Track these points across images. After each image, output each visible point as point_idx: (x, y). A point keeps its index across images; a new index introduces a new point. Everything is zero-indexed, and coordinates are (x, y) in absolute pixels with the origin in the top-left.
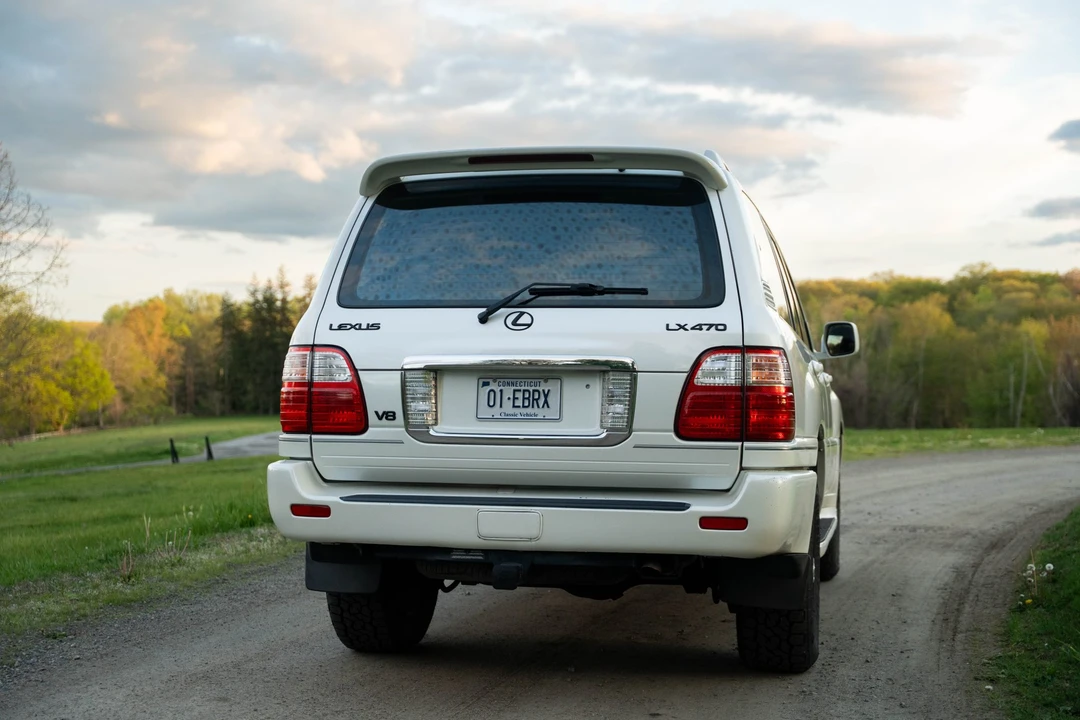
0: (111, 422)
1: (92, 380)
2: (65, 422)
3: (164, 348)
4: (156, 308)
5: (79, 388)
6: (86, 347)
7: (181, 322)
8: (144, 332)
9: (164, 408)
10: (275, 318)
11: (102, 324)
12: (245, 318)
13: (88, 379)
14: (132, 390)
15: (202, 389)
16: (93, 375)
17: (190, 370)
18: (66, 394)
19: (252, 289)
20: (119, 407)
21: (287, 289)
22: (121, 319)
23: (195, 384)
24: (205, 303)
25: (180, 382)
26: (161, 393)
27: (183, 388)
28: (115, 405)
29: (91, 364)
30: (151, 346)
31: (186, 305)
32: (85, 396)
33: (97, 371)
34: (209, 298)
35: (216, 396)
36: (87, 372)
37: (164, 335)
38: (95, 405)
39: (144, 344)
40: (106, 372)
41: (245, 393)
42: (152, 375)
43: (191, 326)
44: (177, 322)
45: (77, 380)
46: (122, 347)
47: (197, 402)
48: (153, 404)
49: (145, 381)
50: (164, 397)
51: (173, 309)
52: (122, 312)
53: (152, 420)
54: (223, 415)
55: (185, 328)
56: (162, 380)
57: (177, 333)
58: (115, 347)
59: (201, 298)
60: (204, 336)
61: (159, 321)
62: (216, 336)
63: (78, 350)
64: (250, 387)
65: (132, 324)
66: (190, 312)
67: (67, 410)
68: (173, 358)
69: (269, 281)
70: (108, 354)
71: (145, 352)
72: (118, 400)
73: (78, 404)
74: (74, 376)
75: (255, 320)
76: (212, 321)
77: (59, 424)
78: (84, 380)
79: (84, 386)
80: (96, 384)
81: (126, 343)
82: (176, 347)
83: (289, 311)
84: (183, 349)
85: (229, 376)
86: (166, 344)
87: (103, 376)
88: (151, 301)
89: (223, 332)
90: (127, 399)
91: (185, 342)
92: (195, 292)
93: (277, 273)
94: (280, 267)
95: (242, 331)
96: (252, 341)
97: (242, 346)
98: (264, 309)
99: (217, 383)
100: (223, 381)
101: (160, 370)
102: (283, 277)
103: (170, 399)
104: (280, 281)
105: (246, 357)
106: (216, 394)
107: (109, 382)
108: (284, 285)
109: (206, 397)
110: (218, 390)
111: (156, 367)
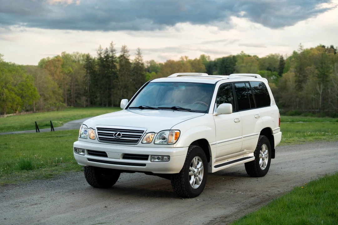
0: (39, 109)
1: (30, 91)
2: (19, 109)
3: (62, 78)
4: (58, 60)
5: (24, 95)
6: (28, 77)
7: (69, 67)
8: (53, 71)
9: (61, 103)
10: (109, 65)
12: (96, 65)
13: (28, 91)
14: (48, 96)
15: (78, 96)
16: (30, 89)
17: (73, 87)
18: (19, 97)
19: (99, 52)
20: (42, 103)
21: (114, 52)
23: (75, 93)
25: (70, 92)
26: (60, 97)
27: (70, 95)
28: (40, 102)
29: (29, 85)
30: (56, 76)
32: (27, 98)
33: (32, 87)
35: (84, 98)
36: (28, 88)
37: (61, 72)
39: (53, 76)
40: (36, 88)
41: (96, 97)
42: (56, 89)
43: (73, 68)
44: (67, 66)
45: (24, 92)
46: (43, 77)
47: (76, 101)
48: (57, 102)
49: (53, 92)
50: (62, 99)
51: (66, 61)
53: (56, 109)
54: (87, 106)
55: (71, 69)
56: (61, 92)
57: (67, 71)
58: (40, 77)
59: (80, 56)
60: (79, 73)
61: (60, 66)
62: (84, 72)
63: (24, 78)
64: (98, 95)
65: (49, 68)
67: (19, 104)
68: (66, 82)
69: (107, 49)
70: (37, 80)
71: (53, 79)
72: (42, 100)
73: (24, 102)
74: (22, 90)
75: (100, 66)
76: (82, 66)
77: (16, 110)
78: (26, 91)
79: (26, 94)
80: (32, 93)
81: (45, 75)
82: (67, 77)
83: (115, 61)
84: (70, 78)
85: (90, 90)
86: (63, 76)
87: (34, 90)
88: (56, 57)
89: (87, 71)
90: (45, 100)
91: (71, 75)
93: (110, 45)
94: (111, 42)
95: (95, 70)
96: (99, 75)
97: (95, 77)
98: (104, 61)
99: (85, 93)
100: (87, 92)
101: (60, 87)
102: (112, 47)
103: (65, 100)
104: (111, 49)
105: (97, 82)
106: (84, 97)
107: (37, 93)
108: (113, 51)
109: (80, 99)
110: (85, 96)
111: (58, 86)
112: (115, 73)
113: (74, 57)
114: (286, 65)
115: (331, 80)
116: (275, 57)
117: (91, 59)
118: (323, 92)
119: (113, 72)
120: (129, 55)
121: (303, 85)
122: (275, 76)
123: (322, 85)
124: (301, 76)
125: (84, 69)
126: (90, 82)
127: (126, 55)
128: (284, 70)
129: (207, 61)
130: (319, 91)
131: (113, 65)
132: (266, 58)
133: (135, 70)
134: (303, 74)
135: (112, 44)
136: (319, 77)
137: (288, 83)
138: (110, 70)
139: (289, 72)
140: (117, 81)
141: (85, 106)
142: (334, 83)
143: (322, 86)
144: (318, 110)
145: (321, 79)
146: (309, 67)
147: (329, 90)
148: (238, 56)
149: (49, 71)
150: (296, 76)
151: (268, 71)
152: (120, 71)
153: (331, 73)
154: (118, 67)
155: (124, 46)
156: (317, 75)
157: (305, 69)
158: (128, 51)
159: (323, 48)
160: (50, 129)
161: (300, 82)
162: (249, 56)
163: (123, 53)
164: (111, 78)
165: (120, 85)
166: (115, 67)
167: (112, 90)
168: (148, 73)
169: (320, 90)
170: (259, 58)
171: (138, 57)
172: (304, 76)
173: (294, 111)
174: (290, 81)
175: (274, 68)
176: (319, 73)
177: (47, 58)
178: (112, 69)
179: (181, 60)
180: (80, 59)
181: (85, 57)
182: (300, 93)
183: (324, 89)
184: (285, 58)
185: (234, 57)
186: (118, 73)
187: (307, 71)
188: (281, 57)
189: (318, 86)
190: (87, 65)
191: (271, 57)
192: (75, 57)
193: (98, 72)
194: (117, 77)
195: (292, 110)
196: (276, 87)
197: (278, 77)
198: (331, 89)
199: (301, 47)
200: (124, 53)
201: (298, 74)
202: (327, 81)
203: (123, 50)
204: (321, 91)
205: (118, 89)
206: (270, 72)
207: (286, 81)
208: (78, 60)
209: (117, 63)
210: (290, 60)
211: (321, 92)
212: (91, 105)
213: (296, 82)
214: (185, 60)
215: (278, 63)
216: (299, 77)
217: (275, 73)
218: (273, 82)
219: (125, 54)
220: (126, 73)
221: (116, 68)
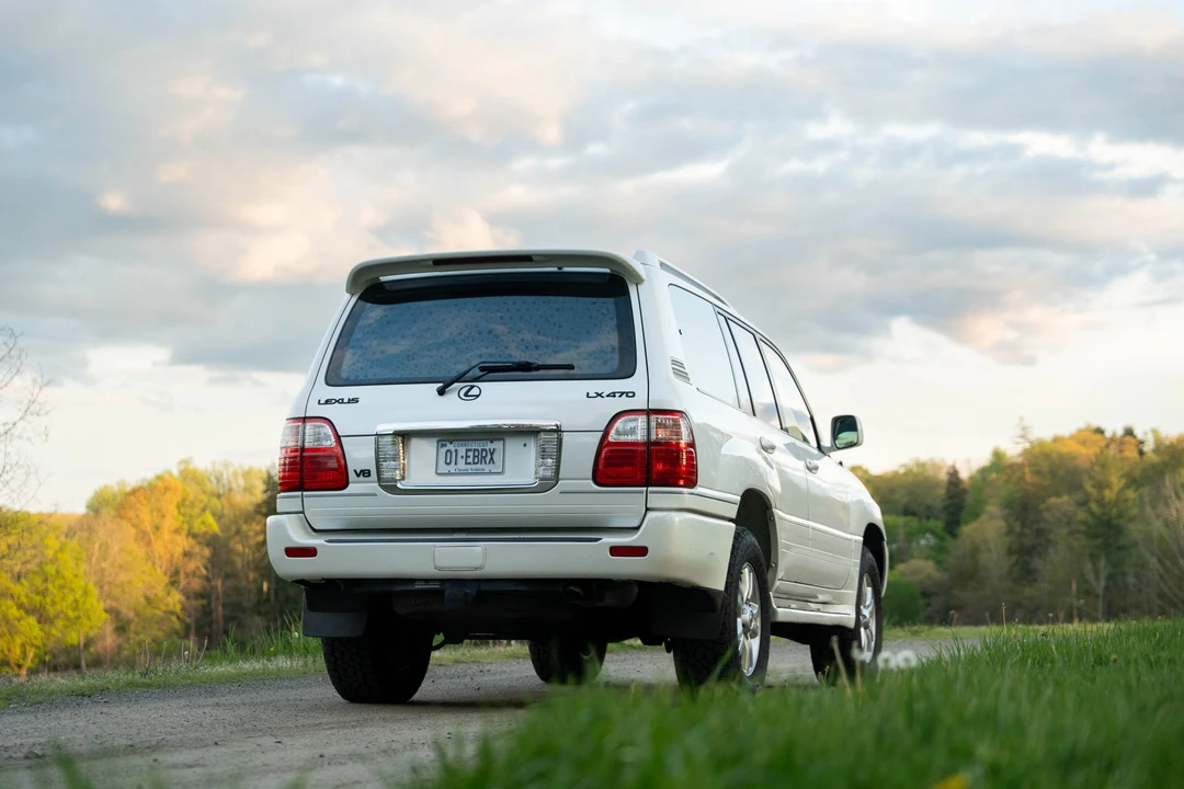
0: (97, 663)
1: (71, 598)
2: (28, 663)
3: (178, 551)
4: (167, 489)
5: (51, 612)
6: (62, 549)
7: (204, 510)
8: (148, 527)
9: (178, 641)
11: (85, 516)
13: (63, 599)
14: (131, 615)
15: (236, 613)
16: (72, 590)
17: (219, 583)
18: (32, 620)
20: (110, 640)
22: (113, 506)
23: (224, 606)
24: (241, 482)
25: (204, 602)
26: (174, 618)
27: (206, 612)
28: (103, 637)
29: (68, 574)
30: (158, 547)
31: (212, 486)
32: (60, 623)
33: (78, 584)
34: (247, 474)
36: (62, 587)
37: (177, 531)
38: (74, 637)
39: (149, 544)
40: (91, 586)
42: (160, 591)
43: (219, 517)
44: (197, 511)
45: (48, 600)
46: (115, 548)
48: (160, 634)
49: (149, 601)
50: (177, 625)
51: (192, 491)
52: (115, 497)
55: (210, 519)
56: (175, 600)
57: (198, 527)
58: (105, 547)
59: (235, 475)
60: (238, 532)
61: (172, 510)
62: (257, 529)
63: (50, 553)
65: (132, 514)
66: (219, 496)
67: (32, 645)
68: (192, 566)
70: (94, 560)
71: (150, 557)
72: (109, 629)
73: (48, 635)
74: (43, 593)
76: (251, 508)
77: (19, 666)
78: (57, 599)
79: (58, 607)
80: (76, 605)
81: (120, 541)
82: (197, 549)
84: (207, 552)
85: (276, 594)
86: (183, 543)
87: (86, 593)
88: (159, 478)
90: (122, 628)
91: (212, 542)
92: (226, 465)
99: (259, 603)
100: (268, 600)
101: (173, 583)
103: (187, 628)
107: (95, 602)
110: (259, 613)
111: (166, 580)
113: (213, 479)
114: (969, 499)
115: (1135, 544)
116: (930, 471)
118: (1107, 588)
121: (1037, 562)
122: (934, 533)
123: (1102, 563)
124: (1027, 531)
125: (260, 517)
128: (964, 515)
130: (1094, 583)
132: (896, 473)
134: (1035, 526)
136: (1091, 536)
137: (984, 558)
139: (984, 517)
142: (1147, 555)
143: (1105, 567)
145: (1099, 541)
146: (1053, 500)
147: (1131, 580)
149: (134, 526)
150: (1010, 532)
151: (909, 518)
153: (1132, 520)
156: (1083, 528)
157: (1042, 506)
159: (1099, 437)
161: (1026, 554)
169: (1097, 580)
170: (870, 476)
172: (1040, 533)
174: (989, 550)
175: (929, 508)
176: (1091, 521)
177: (118, 484)
180: (234, 485)
182: (1028, 591)
183: (1110, 577)
184: (965, 475)
187: (1047, 515)
188: (951, 471)
189: (1089, 567)
190: (268, 502)
191: (915, 469)
192: (218, 480)
196: (937, 575)
197: (942, 539)
198: (1137, 576)
199: (1024, 429)
201: (1017, 527)
202: (1120, 548)
204: (1103, 583)
206: (914, 522)
207: (975, 551)
208: (226, 488)
210: (984, 479)
211: (1100, 587)
213: (1010, 552)
215: (942, 491)
216: (1021, 534)
217: (933, 523)
218: (928, 558)
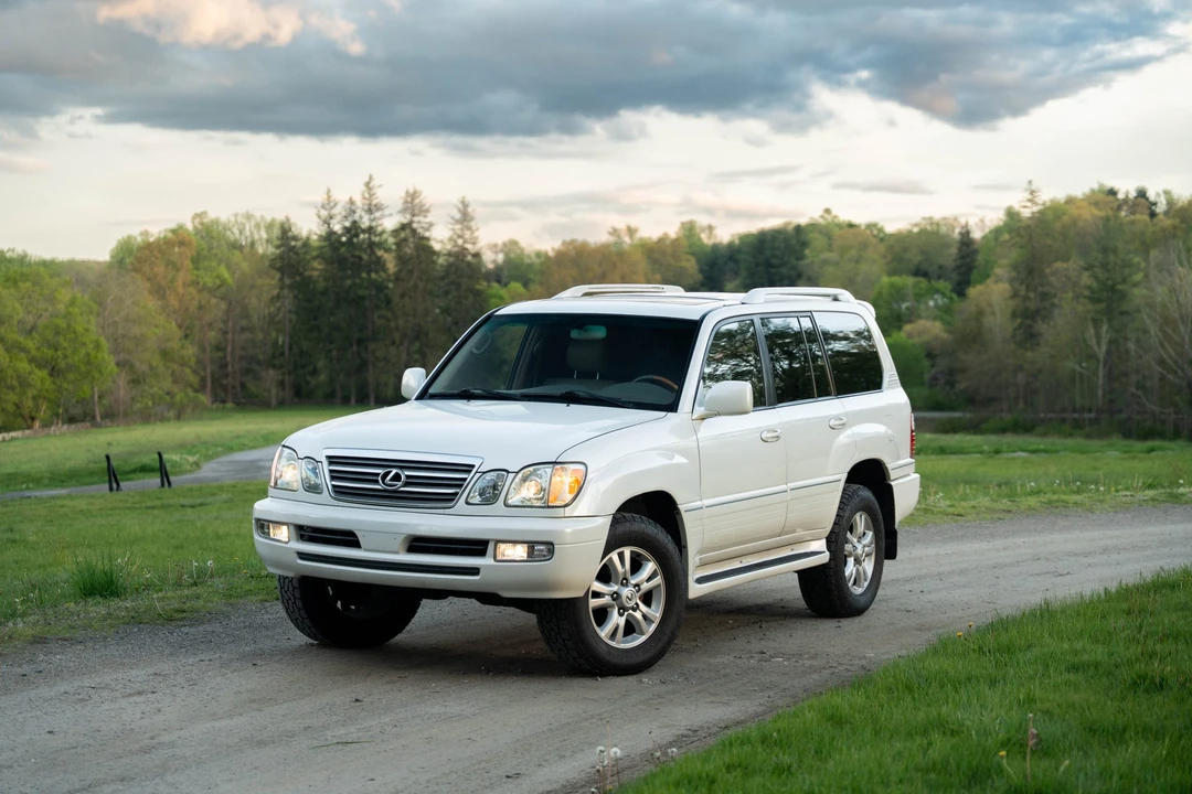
0: (112, 414)
1: (83, 352)
2: (41, 415)
3: (192, 304)
4: (181, 243)
5: (63, 365)
6: (74, 302)
7: (219, 264)
8: (163, 280)
9: (192, 394)
10: (360, 258)
11: (110, 264)
12: (315, 258)
13: (75, 352)
14: (145, 368)
15: (251, 368)
16: (84, 345)
17: (233, 336)
18: (44, 373)
19: (324, 213)
20: (124, 392)
21: (378, 214)
22: (136, 257)
23: (241, 358)
25: (220, 354)
26: (188, 370)
27: (222, 364)
28: (117, 390)
29: (80, 329)
30: (173, 299)
32: (72, 377)
33: (90, 339)
35: (270, 376)
37: (193, 285)
38: (89, 391)
39: (164, 297)
40: (103, 340)
41: (315, 372)
42: (175, 344)
43: (235, 271)
44: (213, 264)
45: (60, 354)
46: (128, 301)
47: (243, 386)
48: (176, 388)
49: (164, 353)
50: (193, 378)
51: (208, 245)
52: (138, 247)
53: (172, 414)
54: (282, 405)
55: (225, 273)
56: (190, 352)
57: (213, 281)
58: (118, 301)
59: (257, 226)
60: (253, 286)
61: (187, 264)
62: (271, 283)
63: (61, 307)
64: (321, 364)
65: (147, 268)
67: (45, 398)
68: (208, 318)
69: (352, 202)
70: (107, 313)
71: (164, 309)
72: (123, 382)
73: (60, 389)
74: (56, 347)
75: (328, 261)
76: (267, 261)
77: (33, 419)
78: (69, 352)
79: (70, 361)
80: (88, 359)
82: (212, 302)
83: (380, 245)
84: (223, 306)
85: (291, 346)
86: (198, 297)
87: (98, 346)
88: (173, 232)
89: (281, 279)
90: (136, 381)
91: (227, 295)
92: (249, 217)
93: (365, 189)
94: (367, 180)
95: (310, 278)
96: (325, 292)
97: (309, 301)
98: (343, 244)
99: (273, 356)
100: (282, 354)
101: (186, 336)
102: (371, 195)
103: (203, 380)
104: (367, 202)
105: (316, 318)
106: (271, 372)
107: (106, 356)
108: (373, 208)
109: (257, 378)
110: (274, 367)
111: (179, 334)
112: (380, 288)
113: (236, 231)
114: (980, 258)
115: (1138, 310)
116: (943, 230)
117: (295, 238)
118: (1108, 352)
119: (373, 283)
120: (431, 225)
121: (1041, 326)
122: (943, 295)
123: (1105, 328)
124: (1032, 295)
125: (273, 272)
126: (293, 317)
127: (419, 222)
128: (974, 275)
129: (703, 245)
130: (1096, 348)
131: (374, 258)
132: (910, 232)
133: (452, 277)
134: (1040, 289)
135: (371, 185)
136: (1094, 300)
137: (988, 321)
138: (364, 275)
139: (990, 281)
140: (389, 314)
141: (274, 401)
142: (1148, 322)
143: (1107, 331)
144: (1093, 415)
145: (1102, 306)
146: (1059, 265)
147: (1132, 346)
148: (813, 226)
149: (149, 279)
150: (1015, 295)
151: (920, 279)
152: (397, 278)
153: (1136, 285)
154: (391, 266)
155: (411, 191)
156: (1087, 293)
157: (1048, 270)
158: (428, 211)
159: (1111, 198)
160: (156, 480)
161: (1029, 319)
162: (851, 226)
163: (408, 217)
164: (367, 303)
165: (397, 328)
166: (379, 264)
167: (372, 346)
168: (496, 285)
169: (1099, 344)
170: (885, 234)
171: (462, 229)
172: (1044, 296)
173: (1008, 417)
174: (994, 313)
175: (941, 267)
177: (141, 234)
178: (369, 273)
179: (612, 239)
180: (256, 237)
181: (276, 232)
182: (1030, 355)
183: (1111, 342)
184: (977, 235)
185: (798, 229)
186: (391, 285)
187: (1052, 279)
188: (964, 231)
189: (1091, 331)
190: (281, 257)
191: (929, 228)
192: (242, 232)
193: (321, 285)
194: (388, 302)
195: (1003, 414)
196: (945, 335)
197: (951, 299)
198: (1138, 341)
199: (1033, 193)
200: (414, 215)
201: (1022, 290)
202: (1123, 313)
203: (410, 205)
204: (1104, 348)
205: (393, 343)
206: (923, 282)
207: (980, 314)
208: (249, 240)
209: (387, 250)
210: (996, 239)
211: (1101, 352)
212: (296, 400)
213: (1014, 315)
214: (627, 239)
215: (954, 251)
216: (1026, 298)
217: (941, 285)
218: (935, 318)
219: (416, 219)
220: (421, 285)
221: (384, 269)
